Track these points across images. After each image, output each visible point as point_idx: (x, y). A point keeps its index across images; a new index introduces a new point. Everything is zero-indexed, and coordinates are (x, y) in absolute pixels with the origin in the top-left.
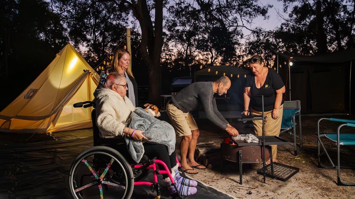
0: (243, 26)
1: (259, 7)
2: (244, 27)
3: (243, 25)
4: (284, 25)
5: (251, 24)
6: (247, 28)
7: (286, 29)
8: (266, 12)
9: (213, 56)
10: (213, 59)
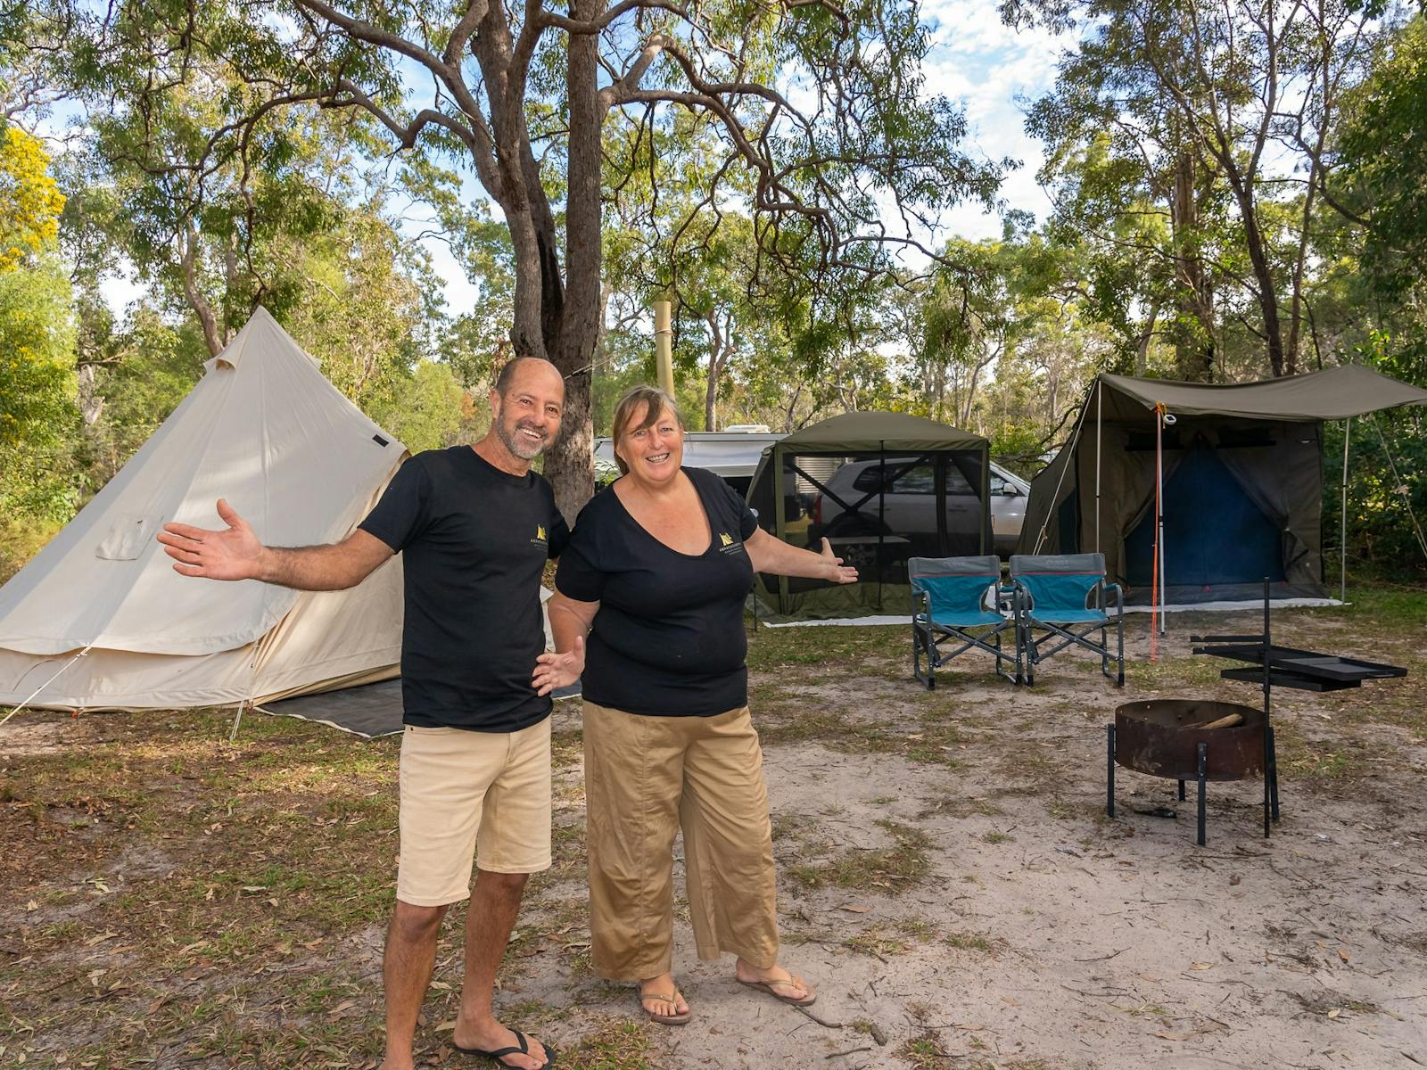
0: (908, 241)
1: (965, 162)
2: (913, 243)
3: (909, 235)
4: (1017, 217)
5: (937, 230)
6: (924, 251)
7: (1026, 233)
8: (996, 183)
9: (717, 338)
10: (721, 352)
